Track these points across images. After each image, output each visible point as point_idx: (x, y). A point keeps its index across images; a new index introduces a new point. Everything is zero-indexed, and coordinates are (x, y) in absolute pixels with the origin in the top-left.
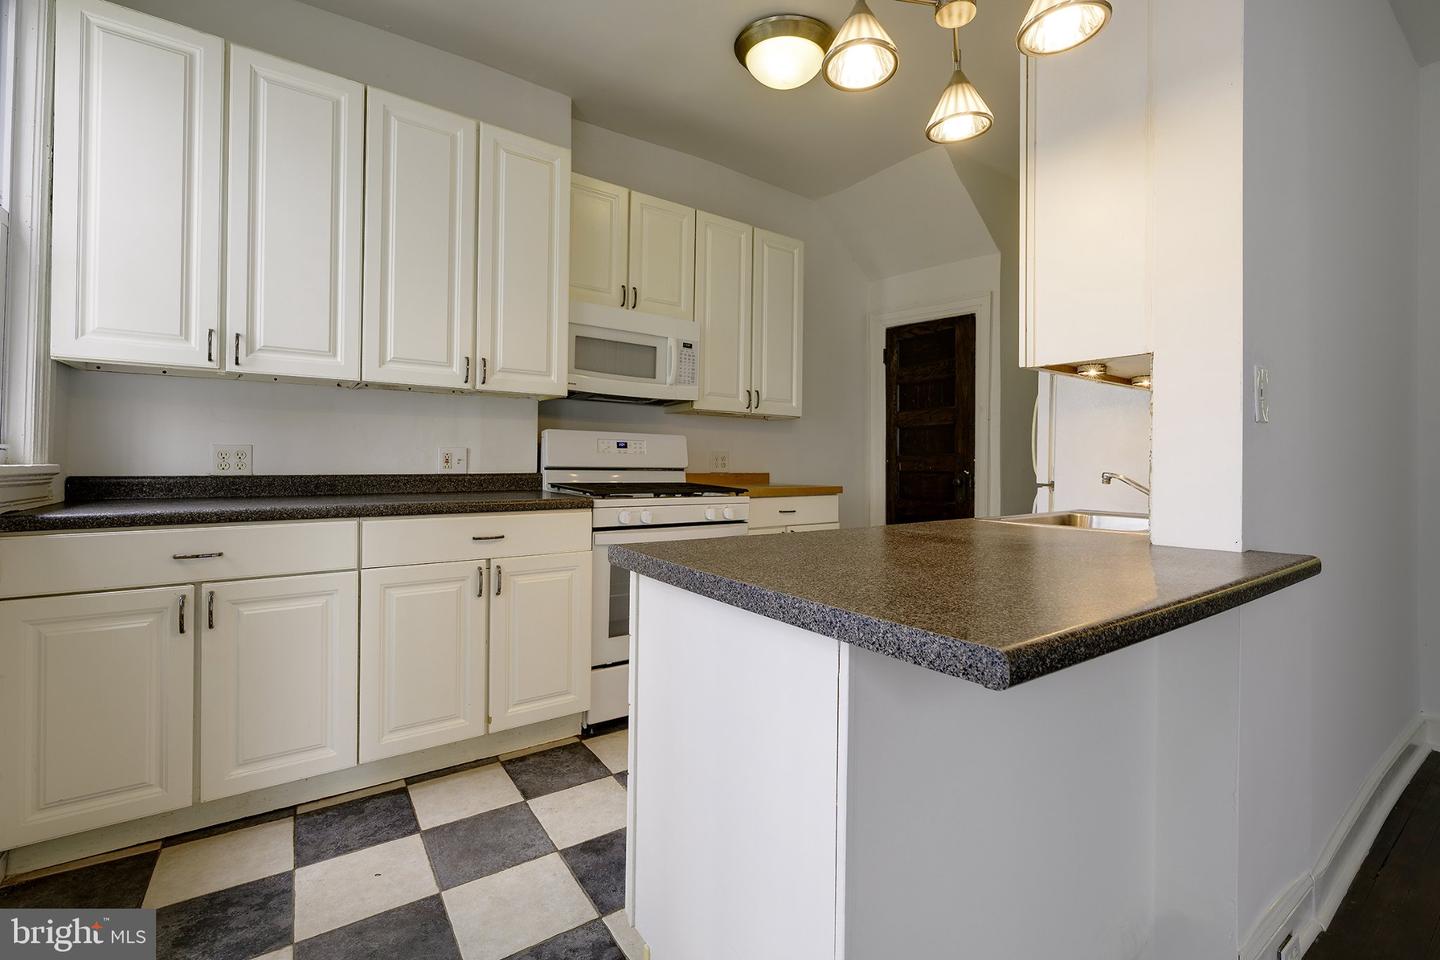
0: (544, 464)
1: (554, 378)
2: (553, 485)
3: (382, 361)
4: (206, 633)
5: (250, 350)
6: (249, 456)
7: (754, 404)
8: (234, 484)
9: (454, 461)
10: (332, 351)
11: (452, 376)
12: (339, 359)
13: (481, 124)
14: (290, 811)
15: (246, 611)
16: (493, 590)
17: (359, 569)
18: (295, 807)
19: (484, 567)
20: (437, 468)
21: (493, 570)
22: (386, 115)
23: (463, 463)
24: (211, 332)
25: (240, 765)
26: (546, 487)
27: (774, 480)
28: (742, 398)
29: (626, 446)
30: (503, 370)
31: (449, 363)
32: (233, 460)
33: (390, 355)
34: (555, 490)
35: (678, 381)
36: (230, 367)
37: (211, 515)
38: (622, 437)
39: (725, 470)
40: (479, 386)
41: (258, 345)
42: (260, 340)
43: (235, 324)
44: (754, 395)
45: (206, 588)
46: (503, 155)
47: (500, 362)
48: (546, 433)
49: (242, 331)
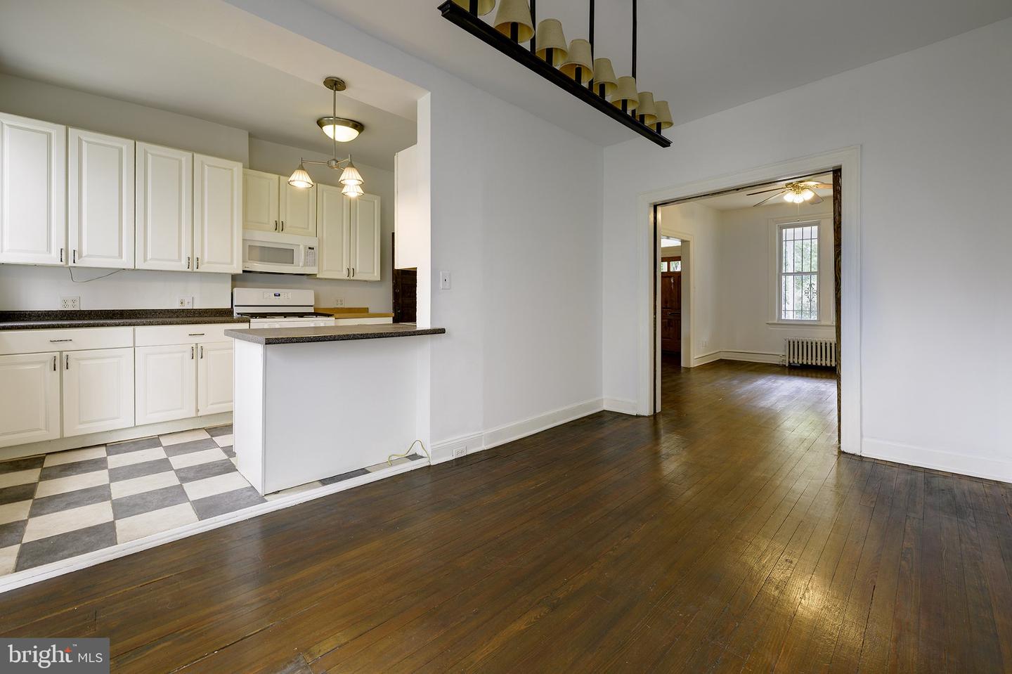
0: (235, 304)
1: (235, 265)
2: (238, 314)
3: (145, 260)
4: (65, 371)
5: (80, 256)
6: (78, 302)
7: (351, 274)
8: (71, 313)
9: (186, 302)
10: (120, 256)
11: (182, 266)
12: (124, 259)
13: (195, 154)
14: (105, 445)
15: (83, 363)
16: (200, 356)
17: (134, 347)
18: (106, 444)
19: (194, 347)
20: (177, 306)
21: (199, 348)
22: (146, 153)
23: (191, 304)
24: (61, 250)
25: (81, 424)
26: (235, 315)
27: (371, 311)
28: (345, 272)
29: (279, 295)
30: (208, 263)
31: (180, 259)
32: (70, 303)
33: (149, 256)
34: (240, 316)
35: (305, 265)
36: (71, 264)
37: (67, 325)
38: (277, 291)
39: (341, 306)
40: (195, 270)
41: (84, 255)
42: (85, 253)
43: (73, 246)
44: (352, 271)
45: (64, 354)
46: (206, 167)
47: (206, 259)
48: (235, 289)
49: (77, 249)
